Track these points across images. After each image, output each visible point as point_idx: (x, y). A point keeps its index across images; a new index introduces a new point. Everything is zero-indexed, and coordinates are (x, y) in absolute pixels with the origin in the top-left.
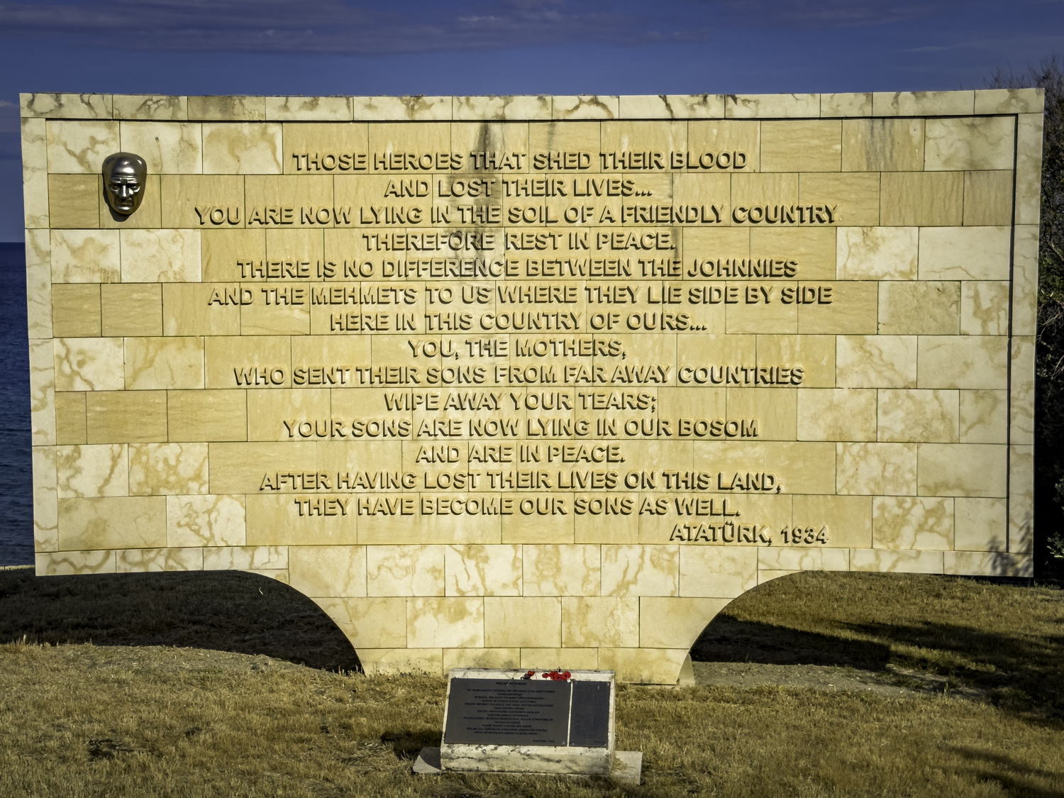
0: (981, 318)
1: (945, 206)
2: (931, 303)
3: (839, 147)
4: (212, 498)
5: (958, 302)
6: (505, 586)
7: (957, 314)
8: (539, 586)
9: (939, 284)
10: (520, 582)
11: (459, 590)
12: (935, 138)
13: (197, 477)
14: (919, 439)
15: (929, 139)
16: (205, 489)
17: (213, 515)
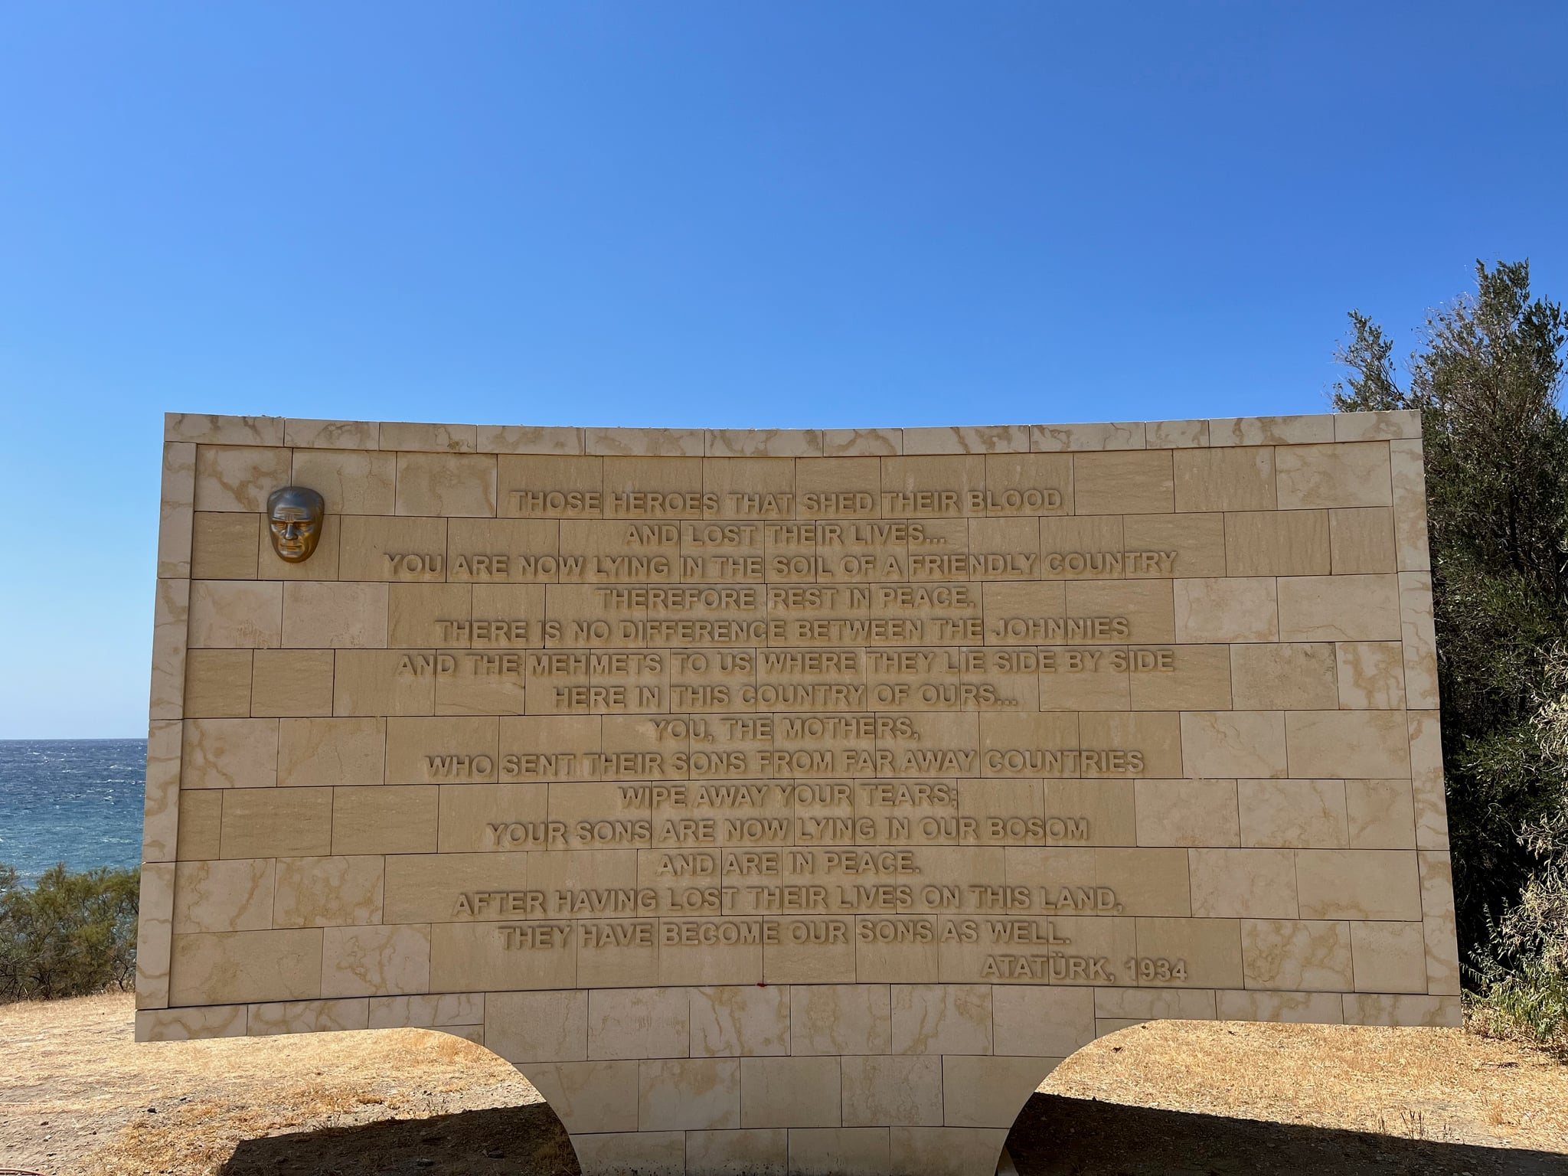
0: (1365, 688)
1: (1307, 551)
2: (1299, 669)
3: (1171, 484)
4: (385, 930)
5: (1333, 669)
6: (767, 1041)
7: (1333, 683)
8: (812, 1043)
9: (1307, 647)
10: (787, 1036)
11: (707, 1049)
12: (1288, 472)
13: (368, 902)
14: (1295, 844)
15: (1281, 472)
16: (377, 918)
17: (387, 952)
